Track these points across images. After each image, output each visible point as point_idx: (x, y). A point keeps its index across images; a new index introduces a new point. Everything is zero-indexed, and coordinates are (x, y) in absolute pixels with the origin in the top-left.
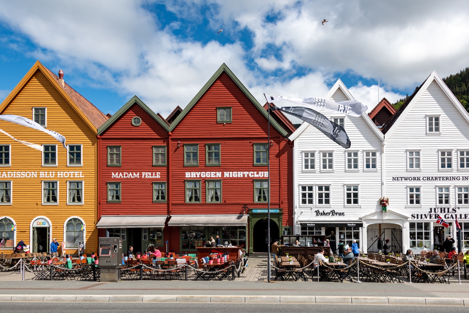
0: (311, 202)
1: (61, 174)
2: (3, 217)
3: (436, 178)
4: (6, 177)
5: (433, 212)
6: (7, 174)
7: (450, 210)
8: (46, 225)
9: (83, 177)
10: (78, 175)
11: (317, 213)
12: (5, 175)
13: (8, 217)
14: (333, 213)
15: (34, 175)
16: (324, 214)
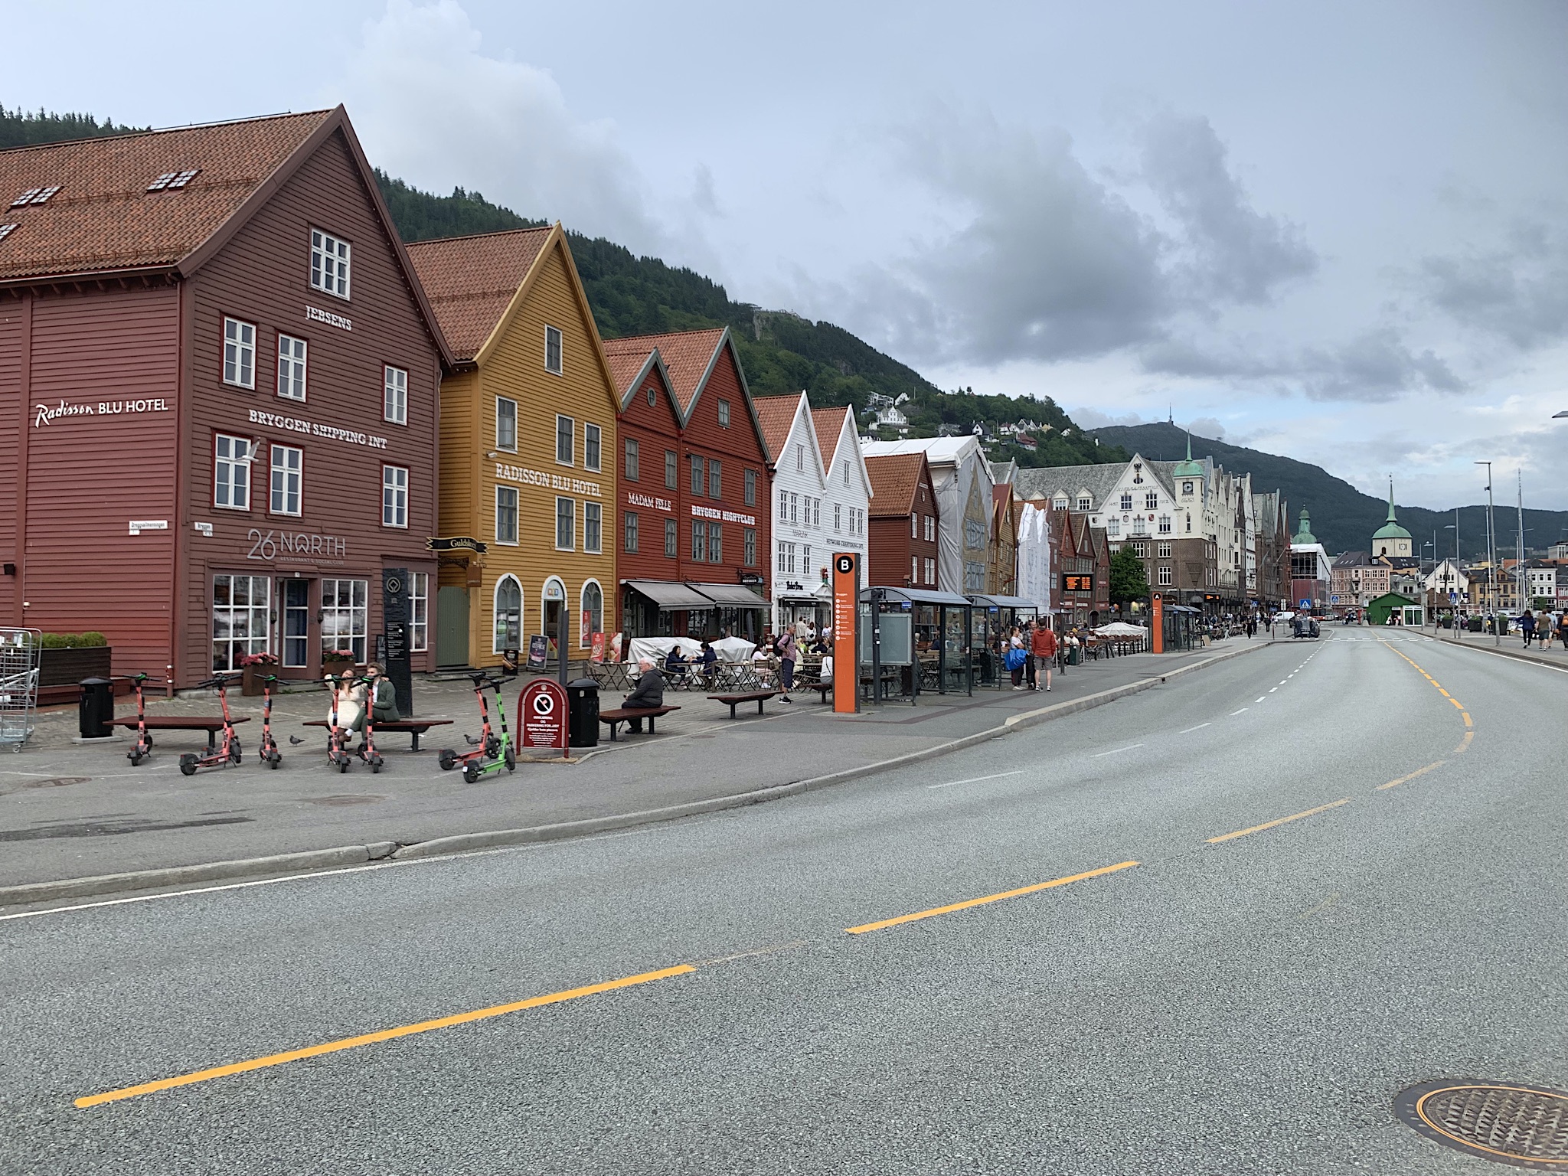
0: (784, 568)
1: (578, 486)
2: (505, 576)
3: (847, 544)
4: (509, 478)
6: (510, 470)
8: (560, 598)
9: (600, 495)
10: (593, 489)
11: (788, 584)
12: (509, 474)
13: (514, 577)
14: (796, 585)
15: (544, 480)
16: (792, 586)
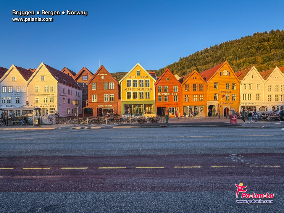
0: (5, 102)
3: (43, 95)
5: (42, 105)
7: (48, 104)
11: (7, 106)
14: (12, 106)
16: (9, 106)
